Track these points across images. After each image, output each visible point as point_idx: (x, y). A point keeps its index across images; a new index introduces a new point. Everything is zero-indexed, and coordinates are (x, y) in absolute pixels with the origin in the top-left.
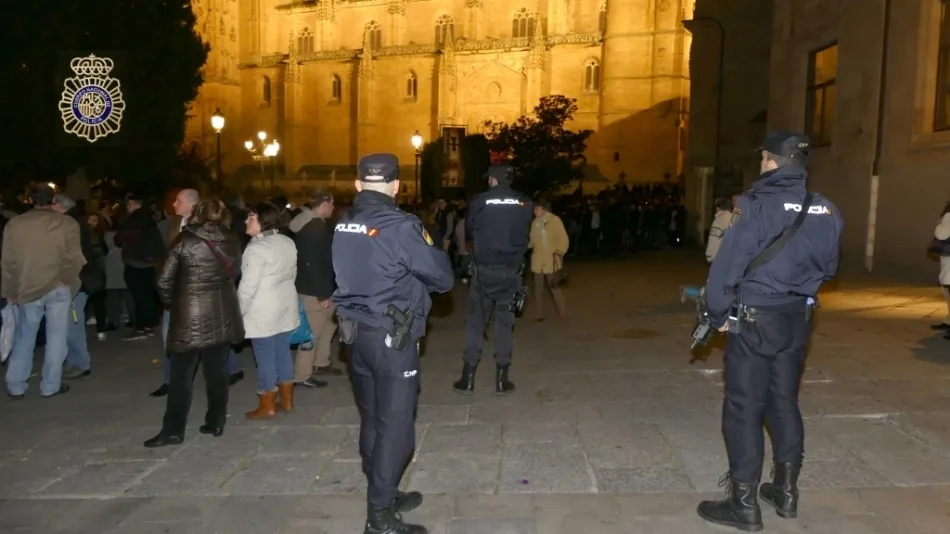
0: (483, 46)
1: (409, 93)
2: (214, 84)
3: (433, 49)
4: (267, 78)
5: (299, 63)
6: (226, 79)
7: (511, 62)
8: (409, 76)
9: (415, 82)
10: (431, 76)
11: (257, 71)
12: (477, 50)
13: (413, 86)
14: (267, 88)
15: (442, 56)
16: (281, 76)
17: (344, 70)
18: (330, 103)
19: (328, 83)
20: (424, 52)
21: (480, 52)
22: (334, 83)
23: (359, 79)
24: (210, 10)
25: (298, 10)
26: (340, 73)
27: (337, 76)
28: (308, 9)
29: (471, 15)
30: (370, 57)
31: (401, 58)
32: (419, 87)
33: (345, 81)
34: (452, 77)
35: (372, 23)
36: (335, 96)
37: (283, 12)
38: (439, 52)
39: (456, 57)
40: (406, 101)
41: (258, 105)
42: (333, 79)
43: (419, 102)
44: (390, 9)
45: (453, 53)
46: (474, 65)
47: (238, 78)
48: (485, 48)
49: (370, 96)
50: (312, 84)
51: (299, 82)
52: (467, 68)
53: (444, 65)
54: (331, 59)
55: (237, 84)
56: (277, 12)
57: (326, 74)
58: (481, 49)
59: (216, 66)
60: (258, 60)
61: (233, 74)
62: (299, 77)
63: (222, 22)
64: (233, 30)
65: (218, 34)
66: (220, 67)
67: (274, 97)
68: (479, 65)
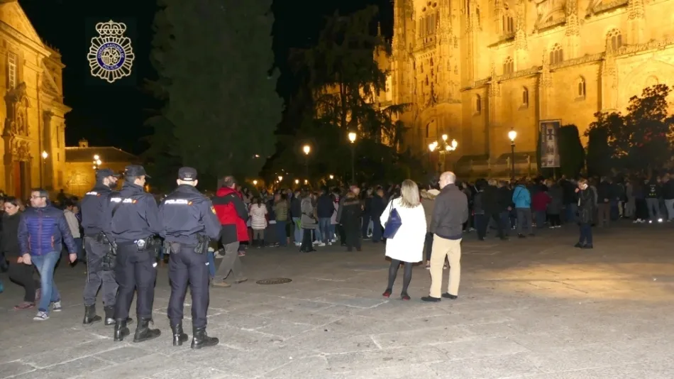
0: (640, 48)
1: (580, 94)
2: (444, 104)
3: (598, 57)
4: (478, 96)
5: (499, 83)
6: (451, 99)
7: (666, 58)
8: (580, 80)
9: (584, 84)
10: (596, 79)
11: (472, 91)
12: (635, 53)
13: (583, 88)
14: (479, 102)
15: (604, 62)
16: (487, 93)
17: (530, 83)
18: (521, 108)
19: (519, 94)
20: (591, 61)
21: (637, 53)
22: (524, 93)
23: (540, 89)
24: (441, 57)
25: (503, 45)
26: (527, 86)
27: (526, 88)
28: (510, 44)
29: (634, 25)
30: (548, 70)
31: (572, 68)
32: (587, 88)
33: (531, 91)
34: (613, 77)
35: (556, 45)
36: (524, 102)
37: (492, 48)
38: (601, 60)
39: (617, 61)
40: (577, 100)
41: (473, 114)
42: (524, 90)
43: (587, 99)
44: (567, 33)
45: (613, 58)
46: (632, 65)
47: (460, 99)
48: (642, 50)
49: (548, 99)
50: (508, 96)
51: (499, 95)
52: (627, 68)
53: (606, 69)
54: (521, 76)
55: (459, 102)
56: (489, 49)
57: (517, 87)
58: (638, 51)
59: (445, 92)
60: (472, 84)
61: (456, 95)
62: (499, 92)
63: (448, 63)
64: (456, 67)
65: (446, 72)
66: (448, 92)
67: (483, 108)
68: (637, 64)
